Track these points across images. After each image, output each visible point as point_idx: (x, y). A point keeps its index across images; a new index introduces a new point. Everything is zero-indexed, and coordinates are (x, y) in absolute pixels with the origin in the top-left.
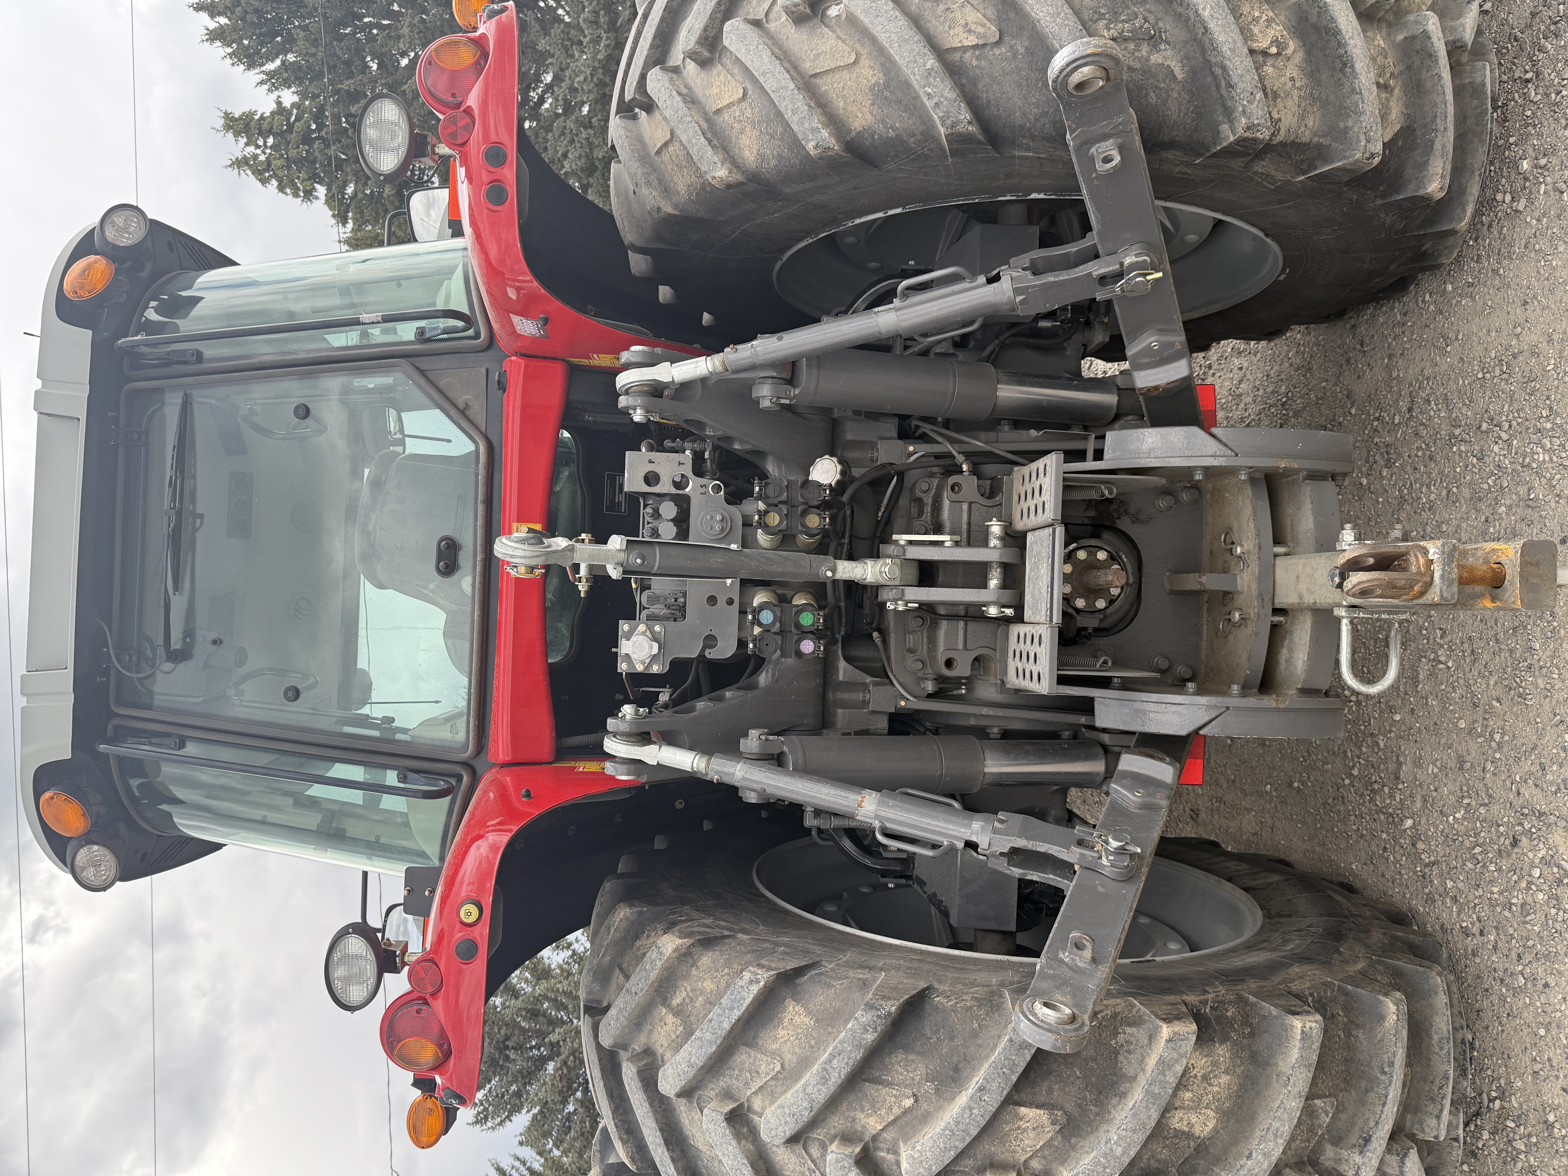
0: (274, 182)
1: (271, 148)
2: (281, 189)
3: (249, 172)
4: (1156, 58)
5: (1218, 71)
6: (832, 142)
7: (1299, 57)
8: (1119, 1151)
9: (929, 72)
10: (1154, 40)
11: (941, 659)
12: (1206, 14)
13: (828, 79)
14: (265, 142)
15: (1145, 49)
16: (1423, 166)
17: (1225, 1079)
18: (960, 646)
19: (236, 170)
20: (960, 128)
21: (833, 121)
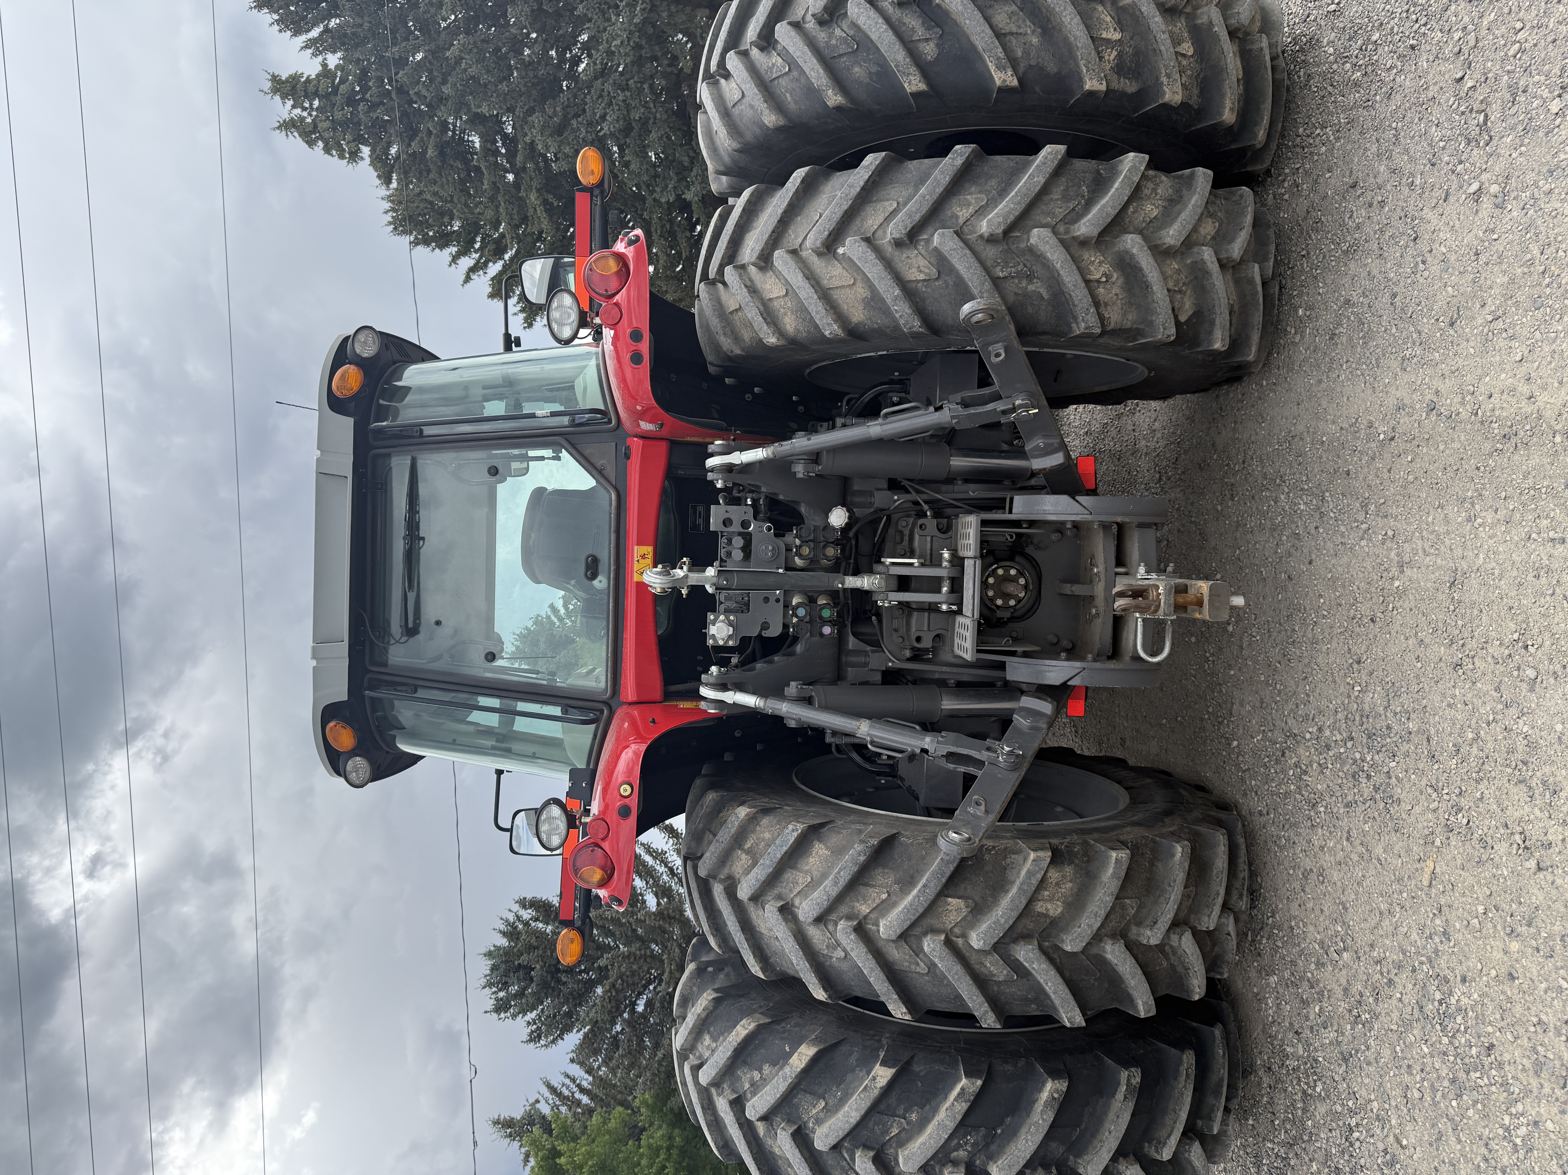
0: (320, 144)
1: (317, 109)
2: (327, 150)
3: (296, 134)
4: (1031, 288)
6: (840, 332)
7: (1120, 281)
8: (1003, 921)
9: (896, 298)
10: (1030, 277)
11: (914, 638)
12: (1058, 266)
13: (838, 292)
14: (311, 104)
15: (1024, 283)
16: (1210, 333)
17: (1069, 885)
18: (926, 628)
19: (284, 133)
20: (914, 329)
21: (840, 317)
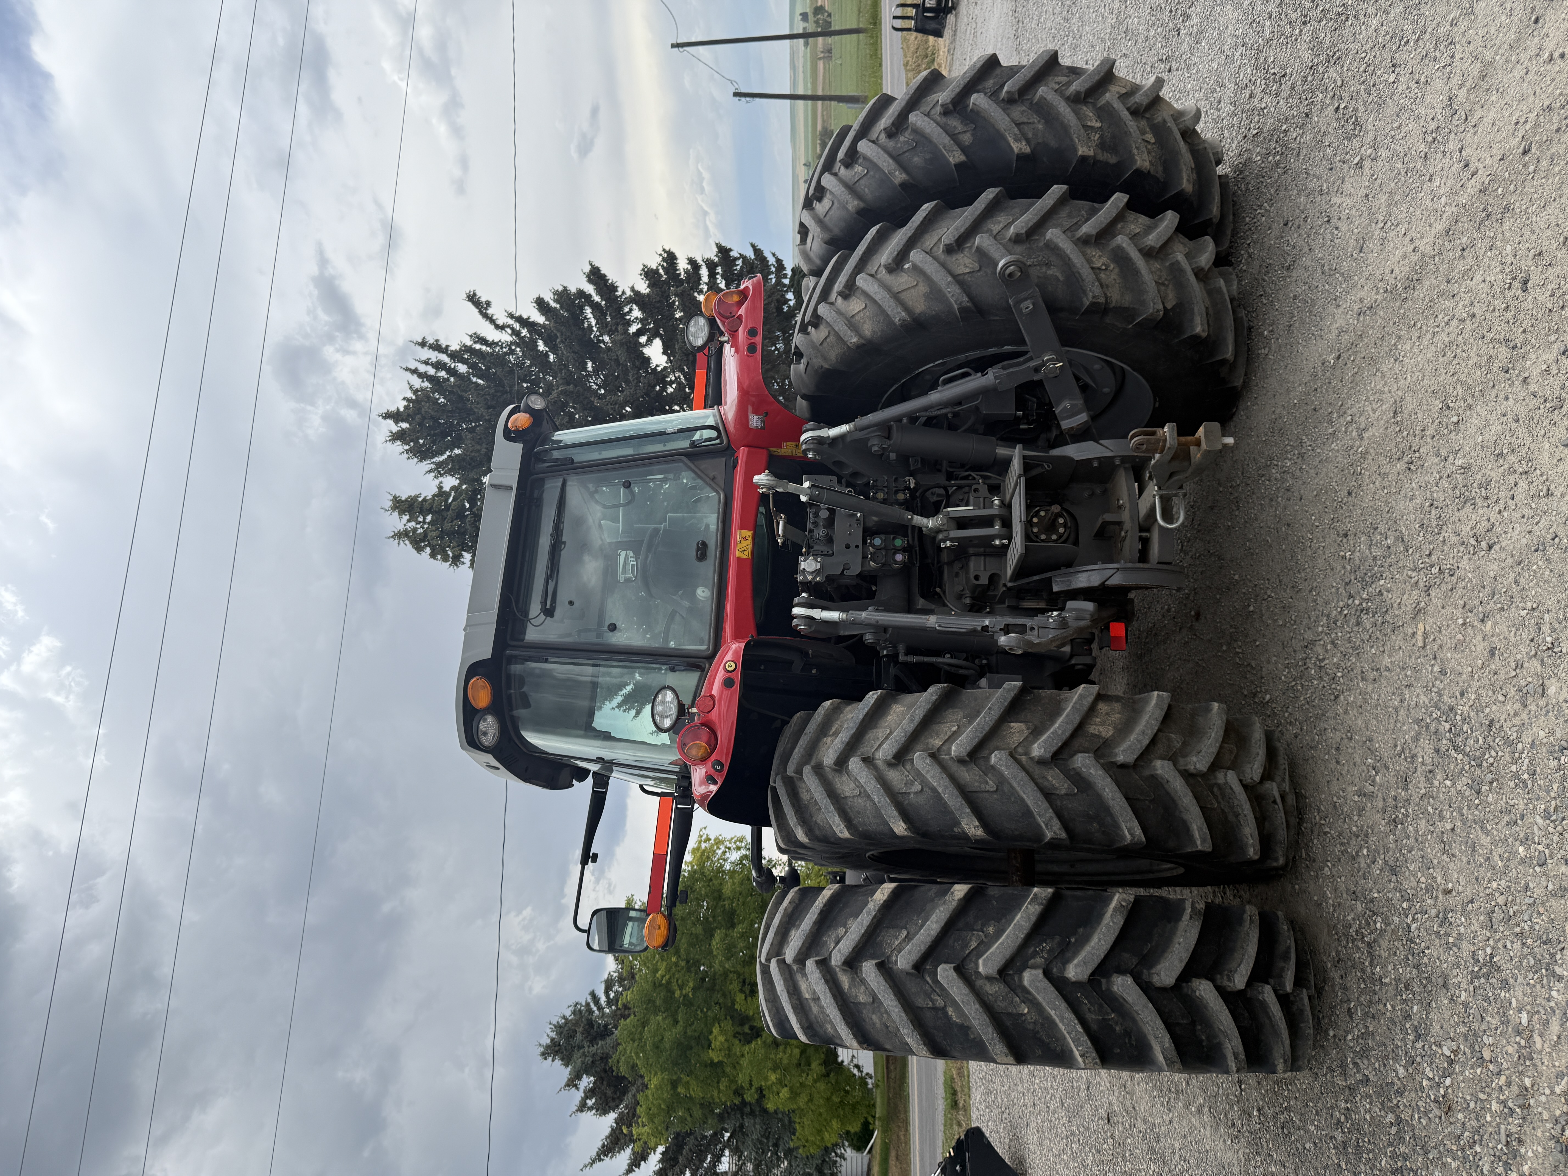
0: (428, 550)
1: (429, 523)
2: (433, 556)
3: (407, 542)
4: (1049, 272)
5: (1077, 275)
6: (907, 317)
7: (1117, 270)
9: (949, 283)
10: (1048, 265)
11: (972, 577)
12: (1068, 252)
13: (905, 293)
14: (424, 519)
15: (1044, 269)
16: (1192, 320)
17: (1117, 716)
18: (982, 569)
19: (397, 541)
20: (964, 304)
21: (906, 309)
